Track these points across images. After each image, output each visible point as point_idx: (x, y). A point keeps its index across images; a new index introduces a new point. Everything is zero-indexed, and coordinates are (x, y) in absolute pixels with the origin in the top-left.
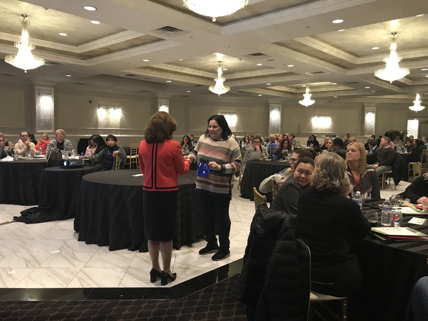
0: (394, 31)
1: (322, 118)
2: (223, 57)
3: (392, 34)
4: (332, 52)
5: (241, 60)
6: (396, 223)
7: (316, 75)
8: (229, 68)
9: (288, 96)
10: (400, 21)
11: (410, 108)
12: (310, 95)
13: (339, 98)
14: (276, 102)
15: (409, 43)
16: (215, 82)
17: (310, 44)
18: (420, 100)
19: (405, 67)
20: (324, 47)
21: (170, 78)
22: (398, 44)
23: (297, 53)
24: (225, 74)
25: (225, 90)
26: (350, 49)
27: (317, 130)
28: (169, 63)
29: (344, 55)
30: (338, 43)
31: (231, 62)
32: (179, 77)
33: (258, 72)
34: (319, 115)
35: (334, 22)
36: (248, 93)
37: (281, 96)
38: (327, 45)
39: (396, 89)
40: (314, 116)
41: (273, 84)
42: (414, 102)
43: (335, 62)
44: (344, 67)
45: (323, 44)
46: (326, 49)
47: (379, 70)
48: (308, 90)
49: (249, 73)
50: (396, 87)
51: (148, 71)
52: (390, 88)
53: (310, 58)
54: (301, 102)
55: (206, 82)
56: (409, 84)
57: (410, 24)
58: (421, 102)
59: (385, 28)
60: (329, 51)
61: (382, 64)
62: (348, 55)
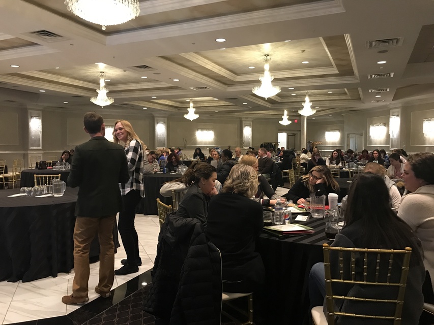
0: (266, 53)
1: (205, 132)
2: (106, 67)
3: (265, 55)
4: (214, 69)
5: (125, 71)
6: (287, 221)
7: (200, 90)
8: (112, 79)
9: (173, 110)
10: (271, 45)
11: (280, 122)
12: (194, 109)
13: (220, 112)
14: (162, 116)
15: (279, 65)
16: (98, 93)
17: (194, 60)
18: (287, 115)
19: (277, 85)
20: (207, 64)
21: (43, 88)
22: (270, 65)
23: (182, 68)
24: (108, 85)
25: (109, 102)
26: (229, 67)
27: (201, 143)
28: (42, 71)
29: (225, 73)
30: (220, 60)
31: (114, 73)
32: (54, 86)
33: (142, 84)
34: (202, 129)
35: (217, 40)
36: (133, 106)
37: (165, 109)
38: (210, 62)
39: (268, 105)
40: (198, 129)
41: (159, 98)
42: (283, 117)
43: (218, 78)
44: (225, 84)
45: (206, 61)
46: (209, 66)
47: (256, 88)
48: (191, 105)
49: (133, 85)
50: (268, 104)
51: (16, 78)
52: (263, 104)
53: (194, 73)
54: (186, 116)
55: (87, 92)
56: (279, 101)
57: (280, 48)
58: (288, 117)
59: (259, 50)
60: (212, 67)
61: (258, 82)
62: (228, 72)
